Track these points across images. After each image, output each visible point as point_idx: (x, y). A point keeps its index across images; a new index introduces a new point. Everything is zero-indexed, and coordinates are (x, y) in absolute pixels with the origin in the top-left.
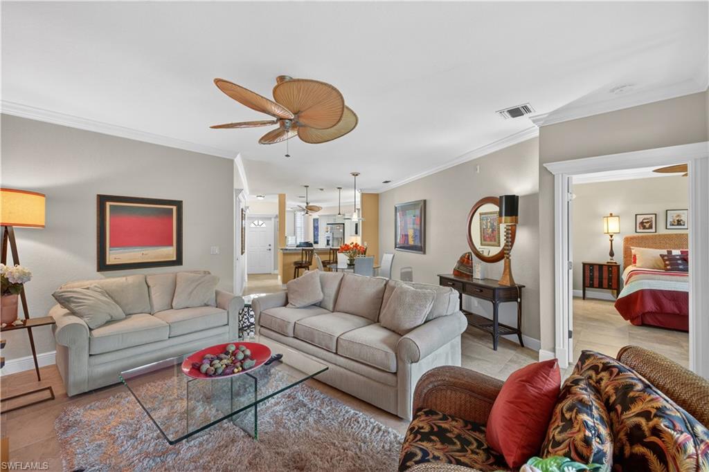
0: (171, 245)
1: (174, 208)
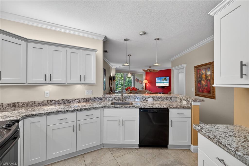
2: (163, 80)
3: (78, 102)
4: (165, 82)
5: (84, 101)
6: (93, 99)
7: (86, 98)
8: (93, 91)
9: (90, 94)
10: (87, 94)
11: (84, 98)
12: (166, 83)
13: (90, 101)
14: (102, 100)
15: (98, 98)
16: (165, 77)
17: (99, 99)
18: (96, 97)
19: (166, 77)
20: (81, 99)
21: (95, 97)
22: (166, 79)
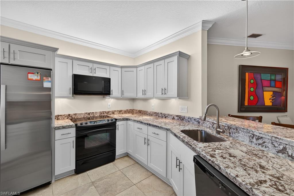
3: (173, 119)
5: (177, 119)
6: (187, 119)
7: (180, 116)
8: (187, 107)
9: (184, 112)
10: (181, 111)
11: (178, 116)
13: (184, 120)
14: (199, 123)
15: (193, 119)
17: (195, 120)
18: (191, 116)
20: (175, 116)
21: (189, 117)
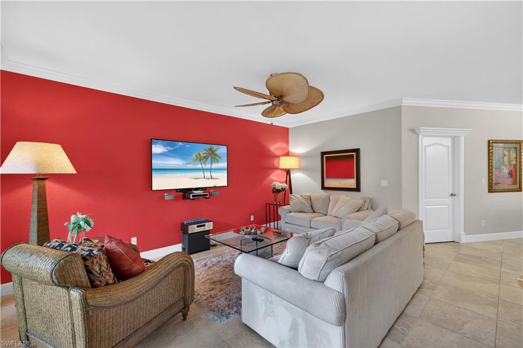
0: (354, 178)
1: (355, 154)
2: (202, 159)
4: (211, 170)
12: (214, 175)
16: (209, 146)
19: (215, 147)
22: (213, 156)
